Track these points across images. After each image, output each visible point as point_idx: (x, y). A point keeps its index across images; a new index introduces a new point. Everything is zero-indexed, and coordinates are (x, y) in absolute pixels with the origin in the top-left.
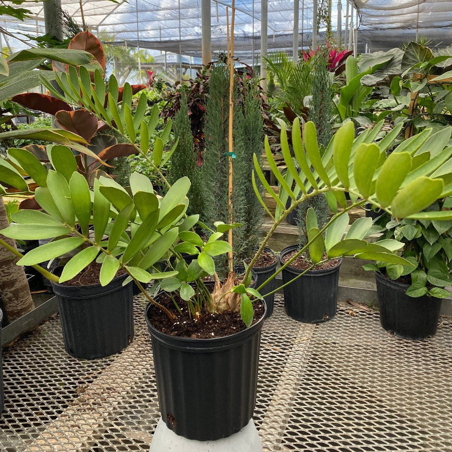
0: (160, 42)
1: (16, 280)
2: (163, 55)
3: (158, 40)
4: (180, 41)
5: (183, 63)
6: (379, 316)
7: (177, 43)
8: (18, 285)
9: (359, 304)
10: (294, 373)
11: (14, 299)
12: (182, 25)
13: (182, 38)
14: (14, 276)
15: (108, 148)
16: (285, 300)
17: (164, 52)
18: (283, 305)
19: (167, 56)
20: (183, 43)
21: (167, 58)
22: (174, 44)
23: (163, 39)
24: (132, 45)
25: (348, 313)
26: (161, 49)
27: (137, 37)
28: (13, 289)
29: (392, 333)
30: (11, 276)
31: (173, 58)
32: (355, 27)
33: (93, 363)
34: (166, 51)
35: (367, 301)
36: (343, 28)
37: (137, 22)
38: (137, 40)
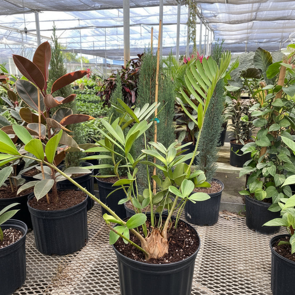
0: (94, 50)
2: (95, 59)
3: (92, 49)
4: (106, 50)
5: (108, 64)
6: (245, 220)
7: (104, 51)
9: (231, 213)
12: (107, 39)
13: (107, 48)
15: (66, 117)
17: (95, 57)
19: (97, 59)
20: (107, 52)
21: (97, 61)
22: (102, 52)
23: (95, 49)
24: (77, 52)
25: (225, 219)
26: (94, 54)
27: (80, 46)
29: (254, 231)
31: (101, 60)
32: (210, 42)
34: (97, 56)
35: (237, 211)
36: (203, 43)
37: (80, 37)
38: (80, 48)
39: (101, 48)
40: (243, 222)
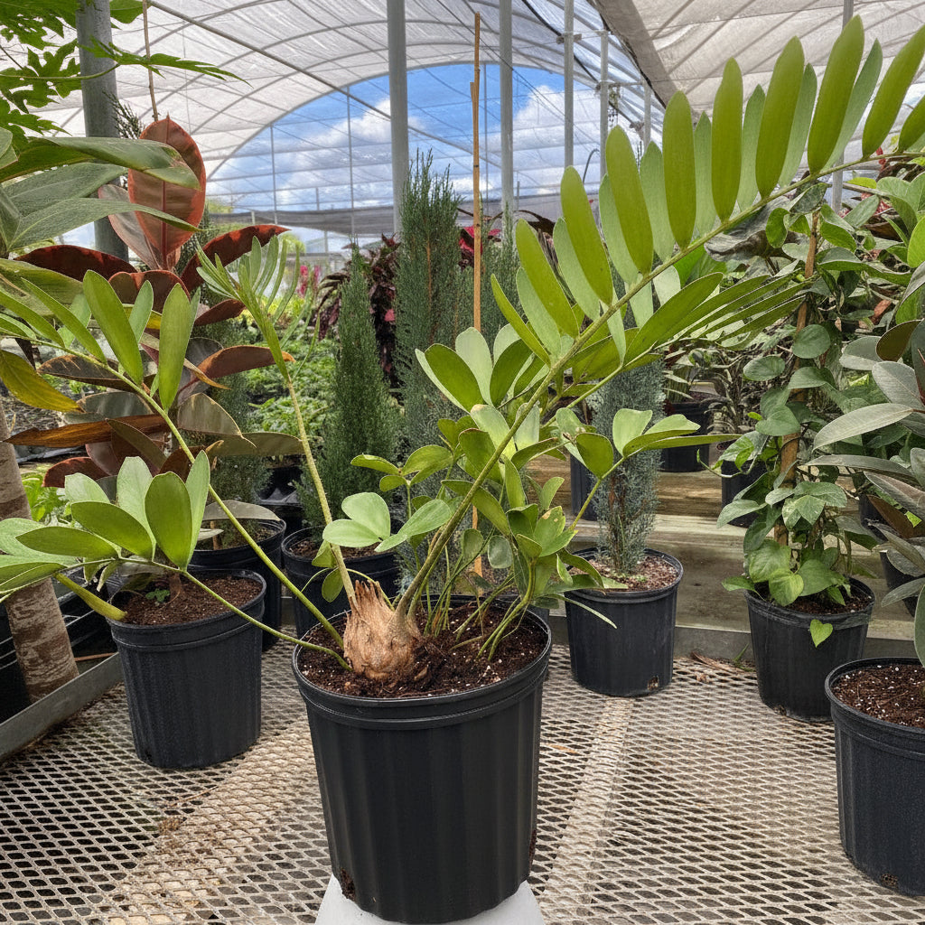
0: (316, 213)
1: (43, 626)
3: (313, 208)
4: (352, 211)
6: (754, 681)
7: (348, 214)
8: (48, 635)
9: (715, 660)
10: (601, 793)
11: (40, 661)
12: (355, 178)
13: (357, 205)
14: (40, 618)
16: (572, 657)
18: (569, 666)
20: (358, 214)
23: (323, 207)
24: (265, 219)
25: (695, 678)
27: (273, 202)
28: (39, 642)
29: (783, 713)
30: (34, 618)
33: (191, 776)
35: (731, 654)
37: (274, 174)
38: (273, 208)
39: (338, 206)
40: (751, 687)
